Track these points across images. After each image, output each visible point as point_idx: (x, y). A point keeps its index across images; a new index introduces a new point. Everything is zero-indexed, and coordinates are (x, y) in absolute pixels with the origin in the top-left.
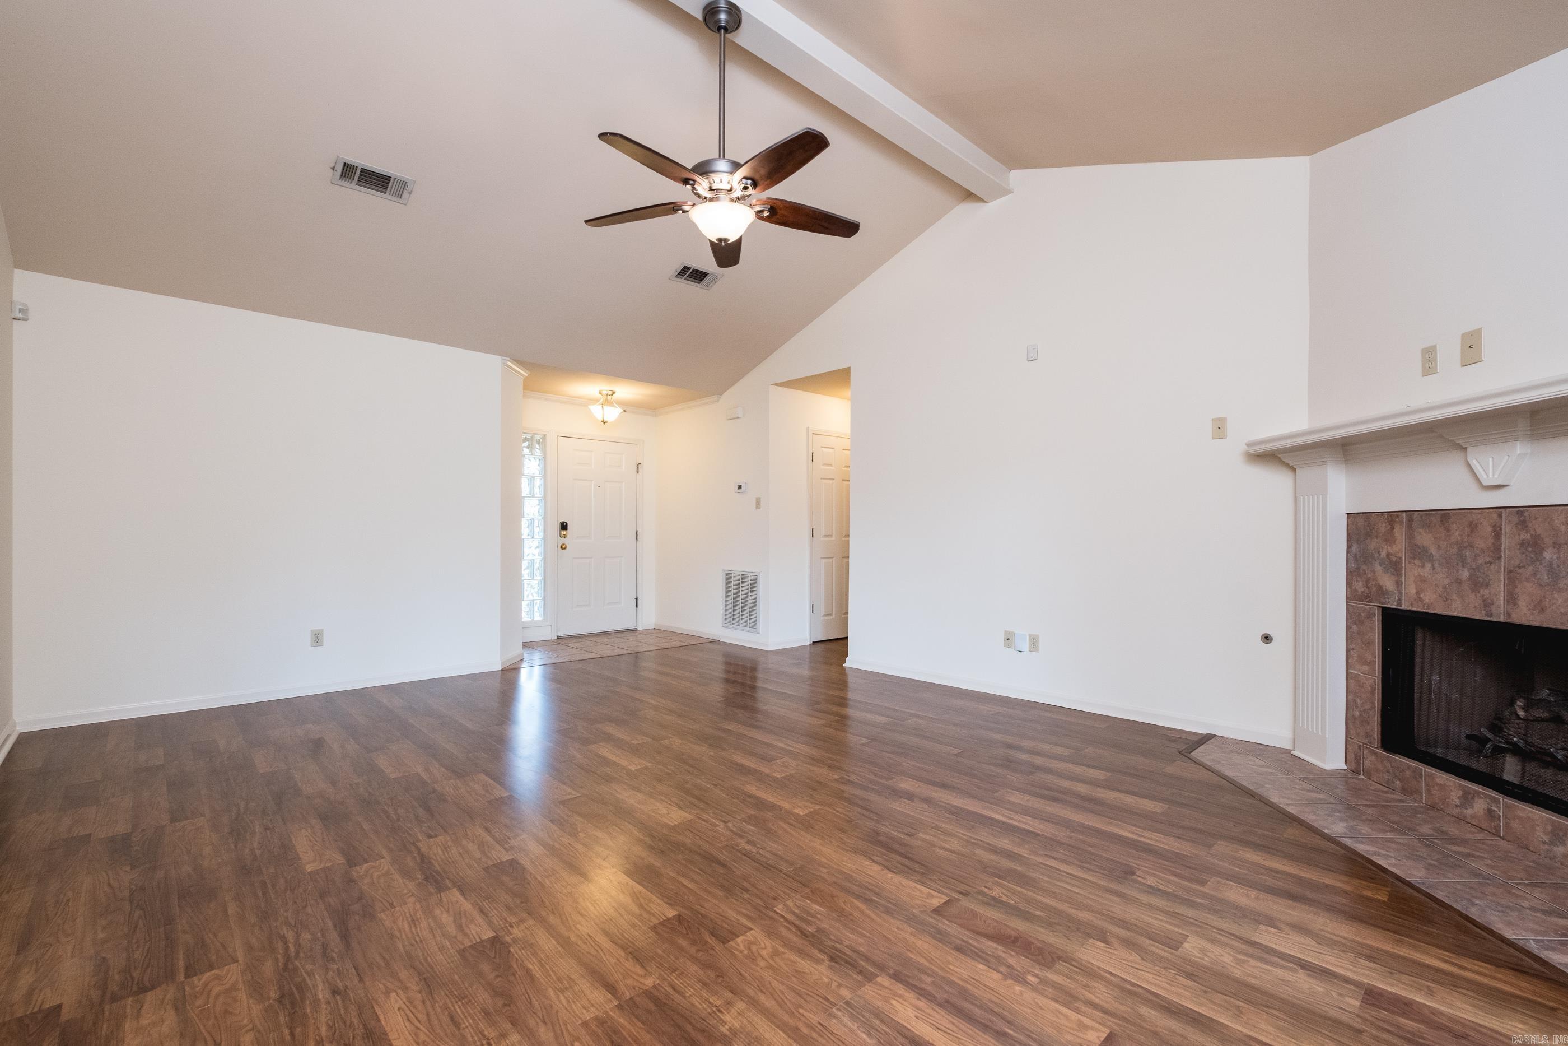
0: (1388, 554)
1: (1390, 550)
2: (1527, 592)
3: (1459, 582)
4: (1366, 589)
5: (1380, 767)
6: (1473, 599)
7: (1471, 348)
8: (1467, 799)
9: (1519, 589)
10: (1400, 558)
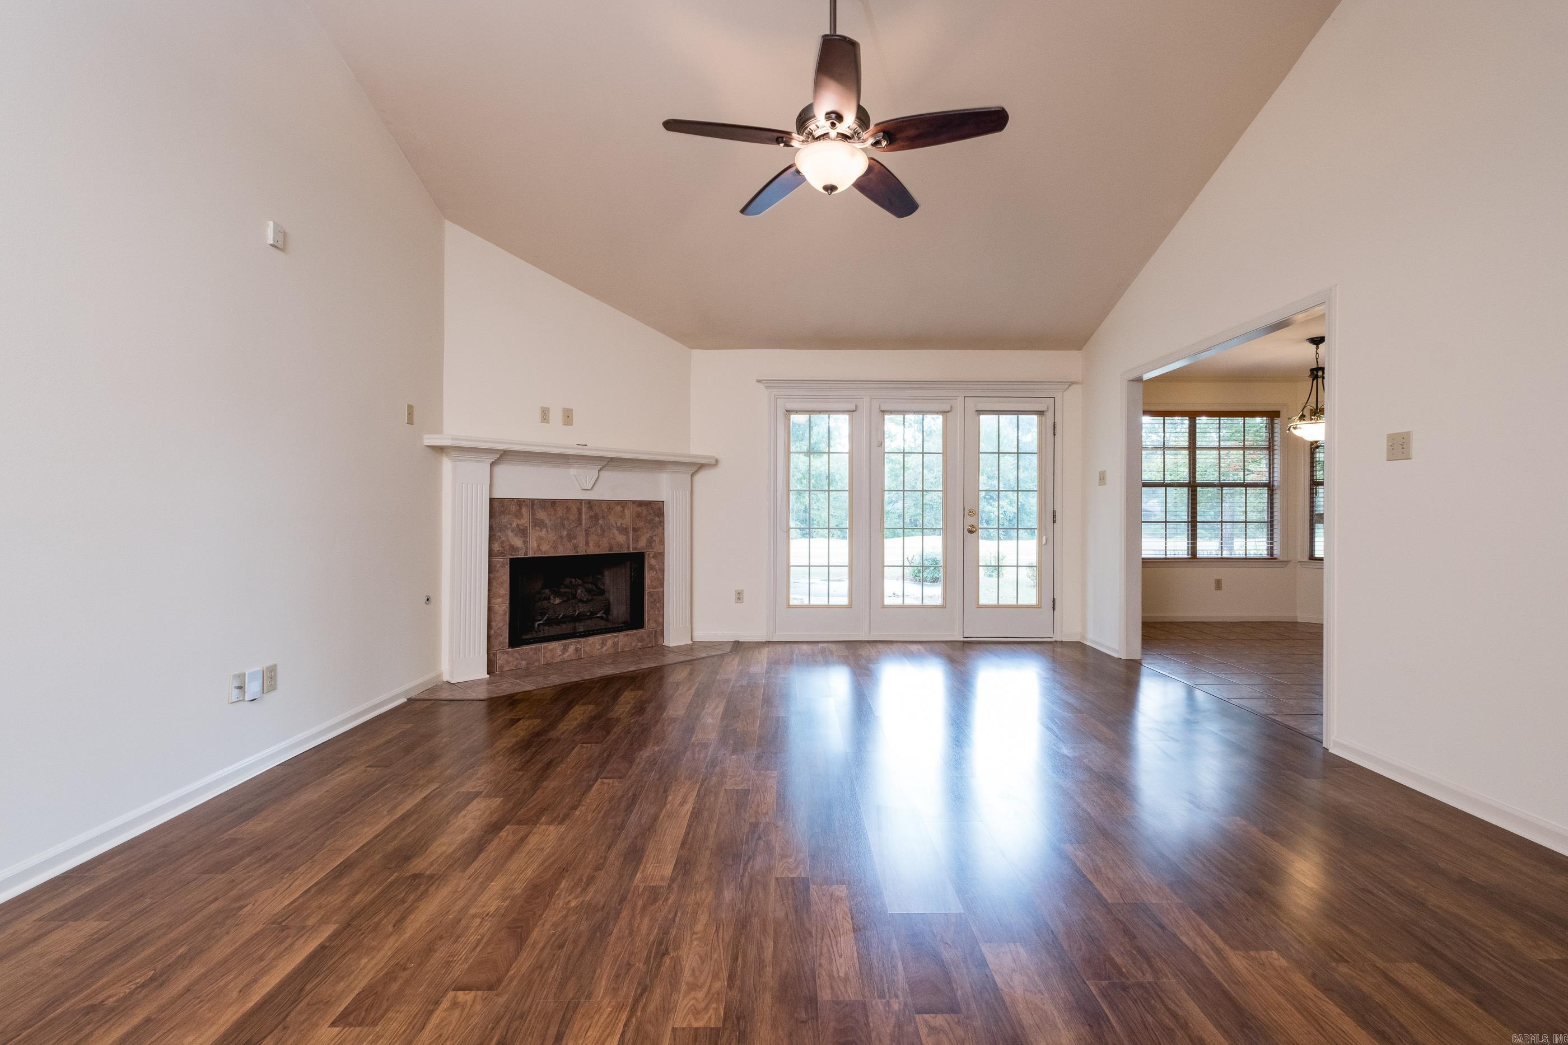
0: (518, 525)
1: (519, 522)
2: (593, 539)
3: (562, 537)
4: (501, 548)
5: (511, 659)
6: (569, 546)
7: (568, 417)
8: (565, 649)
9: (589, 539)
10: (526, 527)
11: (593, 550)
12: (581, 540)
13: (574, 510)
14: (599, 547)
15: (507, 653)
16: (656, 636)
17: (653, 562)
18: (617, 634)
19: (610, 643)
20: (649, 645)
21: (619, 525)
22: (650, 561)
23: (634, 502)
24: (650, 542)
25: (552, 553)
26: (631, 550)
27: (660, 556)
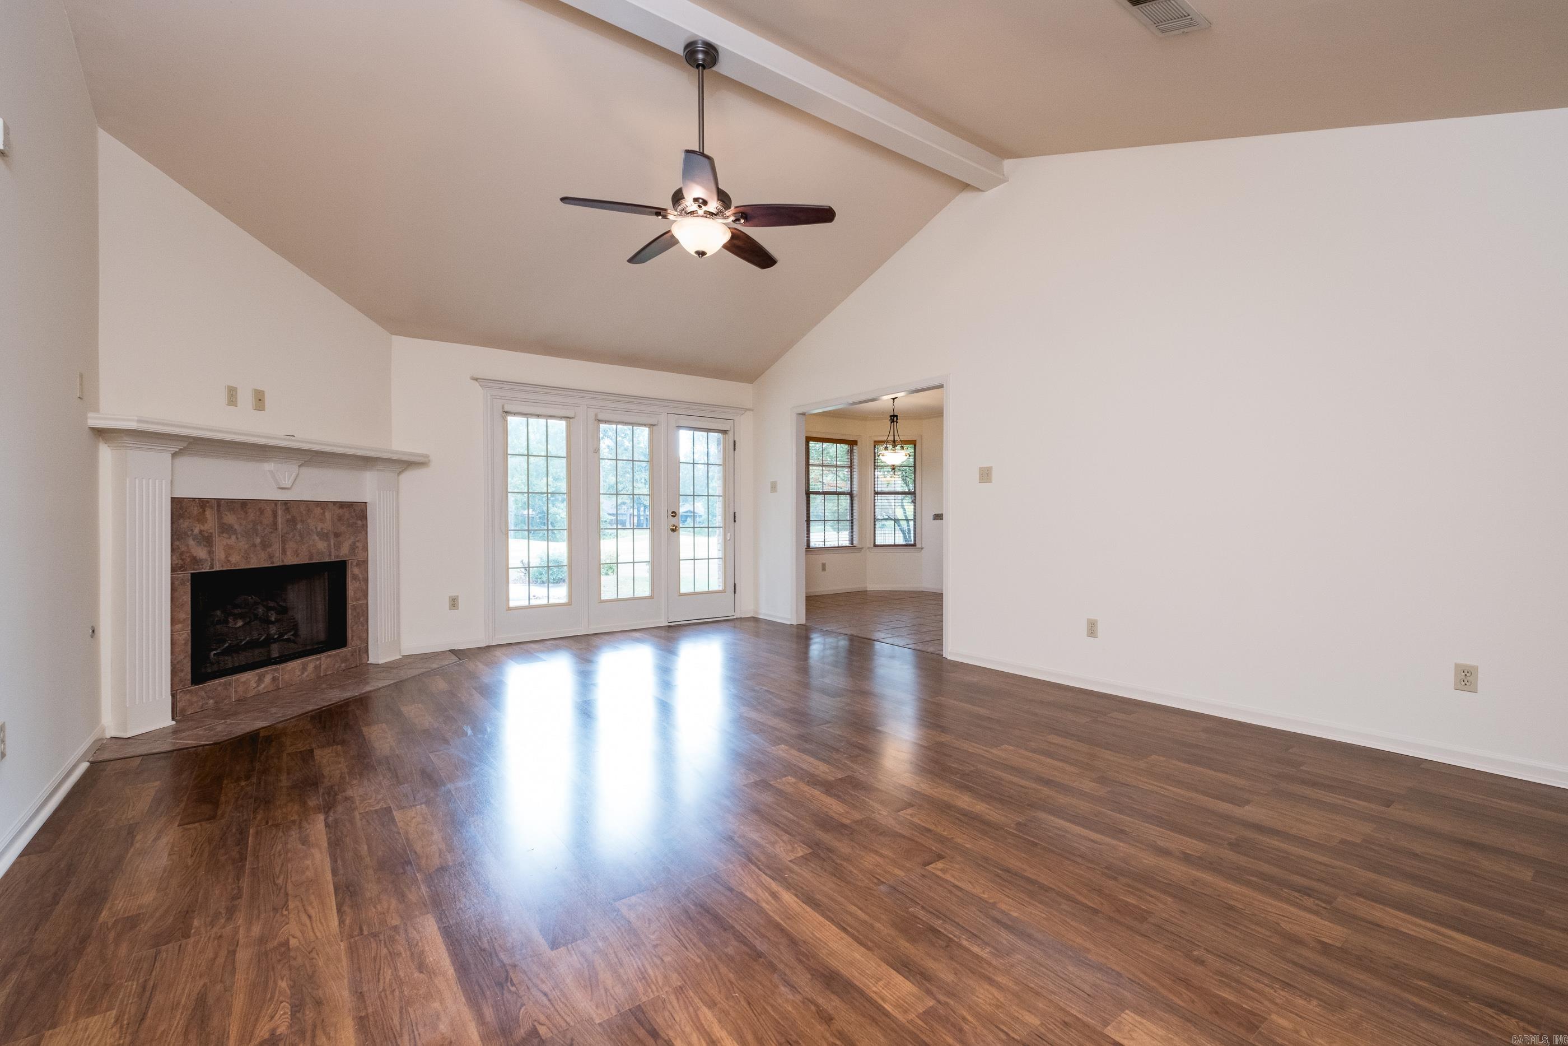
0: (201, 531)
1: (202, 528)
2: (291, 547)
3: (254, 545)
4: (180, 561)
5: (195, 699)
6: (263, 555)
7: (259, 400)
8: (260, 680)
9: (287, 546)
10: (212, 533)
11: (291, 560)
12: (276, 548)
13: (268, 513)
14: (298, 555)
15: (190, 691)
16: (360, 655)
17: (356, 571)
18: (318, 656)
19: (311, 667)
20: (353, 666)
21: (319, 529)
22: (352, 570)
23: (335, 503)
24: (353, 548)
25: (243, 566)
26: (333, 559)
27: (364, 563)
